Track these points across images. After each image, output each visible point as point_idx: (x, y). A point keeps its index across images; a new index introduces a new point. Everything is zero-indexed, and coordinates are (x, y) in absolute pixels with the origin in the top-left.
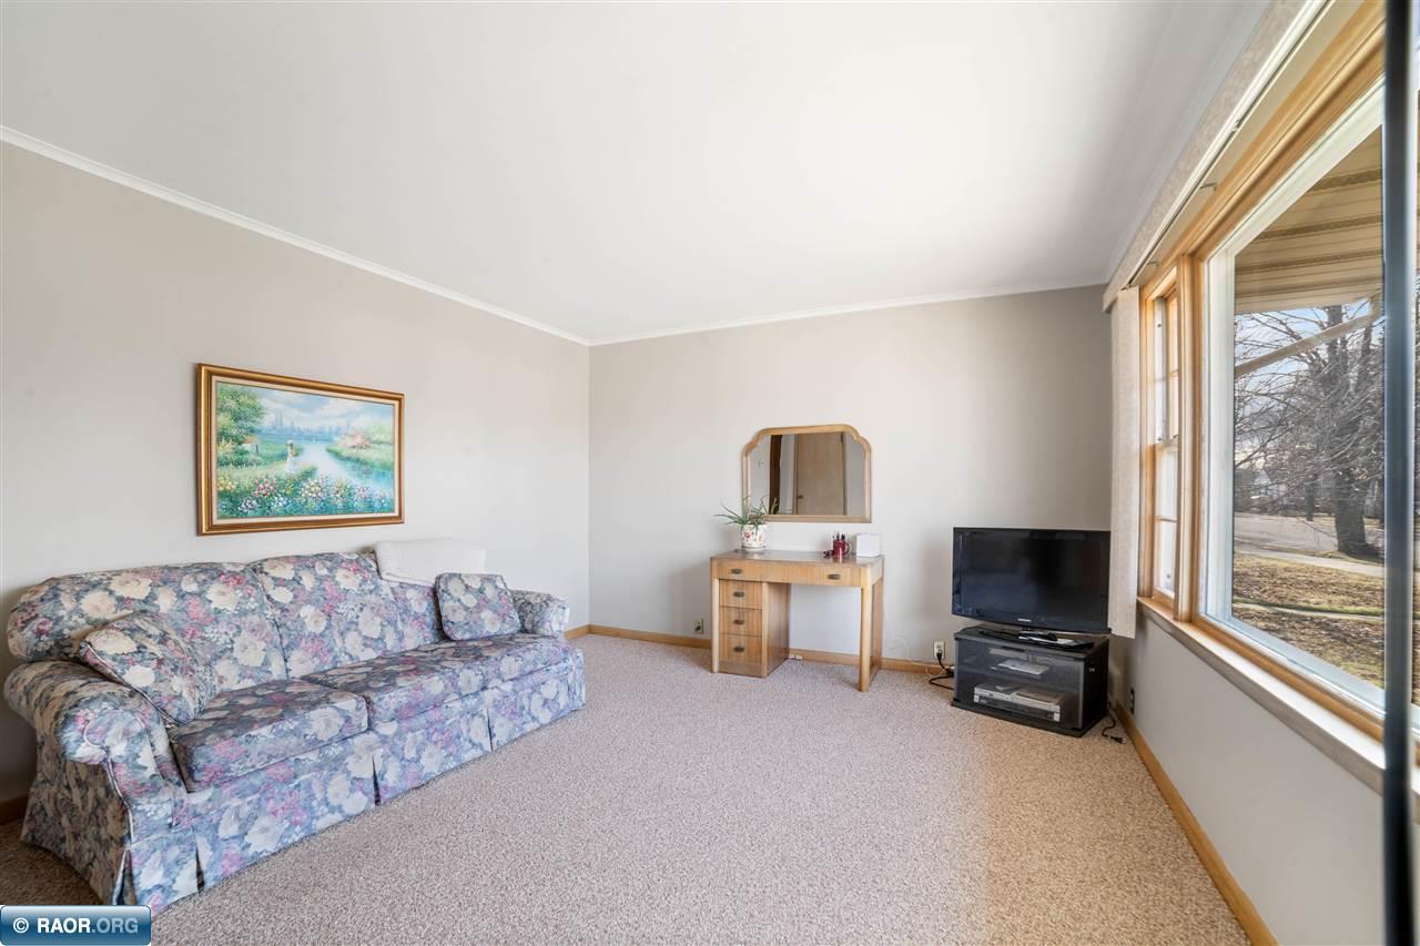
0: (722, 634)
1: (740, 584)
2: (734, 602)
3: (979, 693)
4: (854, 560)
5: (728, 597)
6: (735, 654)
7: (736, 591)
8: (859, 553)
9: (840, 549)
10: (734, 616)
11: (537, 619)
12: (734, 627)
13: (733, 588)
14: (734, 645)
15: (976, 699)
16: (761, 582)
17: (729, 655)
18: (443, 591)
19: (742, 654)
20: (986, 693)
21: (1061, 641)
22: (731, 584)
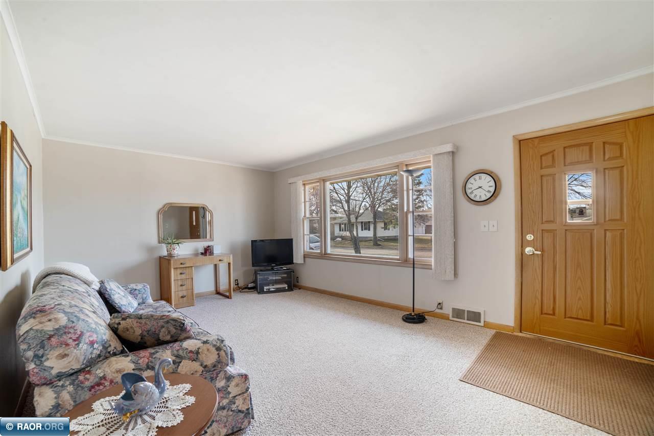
0: (175, 292)
1: (183, 269)
2: (179, 277)
3: (266, 288)
4: (213, 255)
5: (177, 275)
6: (181, 299)
7: (181, 272)
8: (215, 252)
9: (208, 251)
10: (180, 283)
11: (145, 296)
12: (180, 288)
13: (179, 271)
14: (181, 296)
15: (265, 290)
16: (192, 267)
17: (179, 300)
18: (110, 290)
19: (185, 298)
20: (268, 287)
21: (284, 268)
22: (178, 270)
